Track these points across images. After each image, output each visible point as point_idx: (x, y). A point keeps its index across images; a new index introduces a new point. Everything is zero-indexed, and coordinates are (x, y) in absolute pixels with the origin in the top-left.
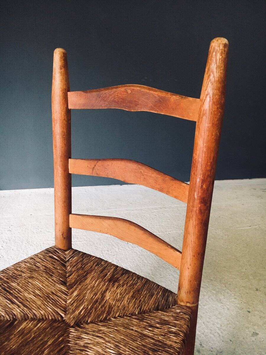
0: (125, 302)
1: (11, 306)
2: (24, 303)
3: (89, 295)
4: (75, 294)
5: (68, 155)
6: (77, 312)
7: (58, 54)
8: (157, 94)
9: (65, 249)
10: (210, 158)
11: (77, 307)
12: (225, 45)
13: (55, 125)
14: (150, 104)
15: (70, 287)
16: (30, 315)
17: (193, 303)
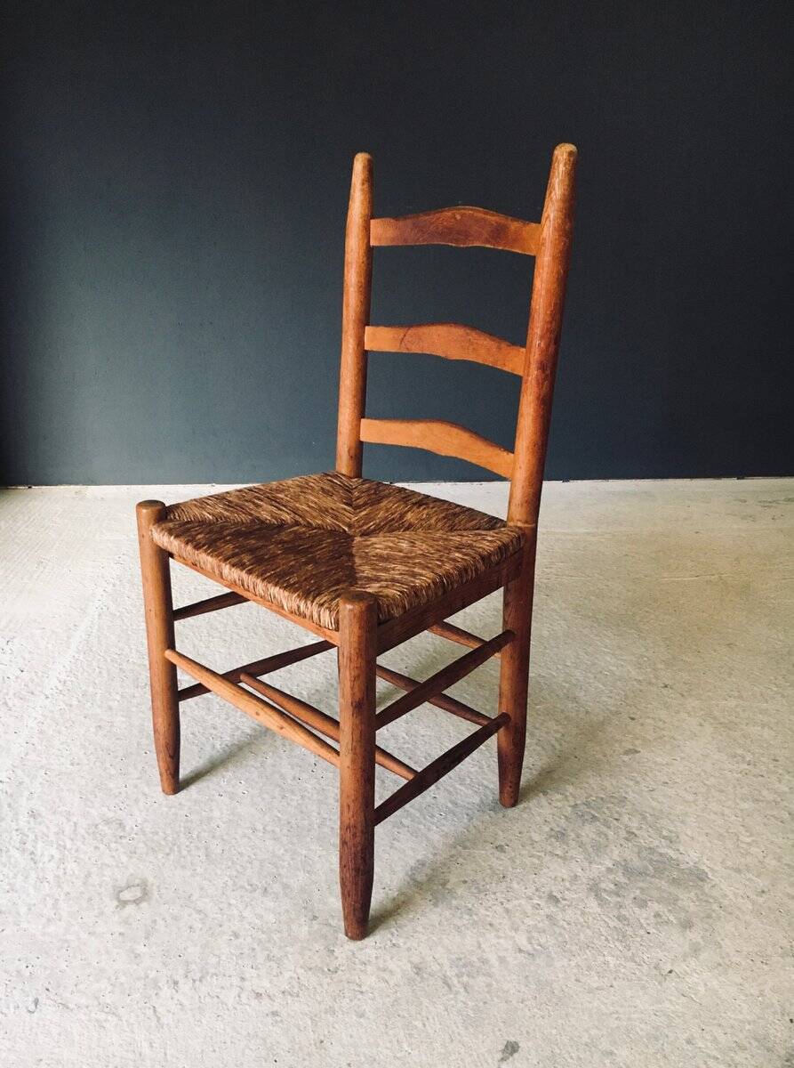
0: (433, 521)
1: (279, 512)
2: (295, 511)
4: (363, 513)
5: (366, 319)
6: (365, 527)
7: (360, 163)
9: (352, 476)
10: (550, 305)
11: (364, 524)
12: (571, 154)
13: (348, 272)
14: (486, 235)
15: (358, 507)
16: (302, 522)
17: (526, 522)
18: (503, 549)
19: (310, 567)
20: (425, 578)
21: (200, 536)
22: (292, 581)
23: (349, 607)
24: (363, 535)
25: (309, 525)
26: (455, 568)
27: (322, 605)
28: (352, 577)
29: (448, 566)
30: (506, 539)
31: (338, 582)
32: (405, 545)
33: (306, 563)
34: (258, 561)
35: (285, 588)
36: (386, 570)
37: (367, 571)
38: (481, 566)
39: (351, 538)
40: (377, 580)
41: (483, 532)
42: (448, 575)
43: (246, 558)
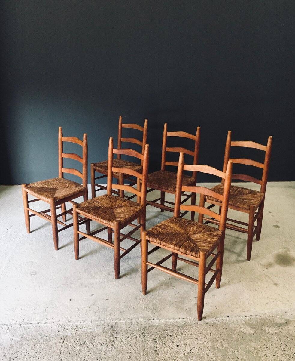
1: (99, 204)
2: (101, 204)
3: (118, 204)
4: (114, 203)
5: (112, 166)
8: (136, 153)
14: (135, 155)
18: (140, 210)
19: (108, 216)
20: (127, 217)
21: (86, 210)
22: (105, 218)
23: (116, 222)
24: (115, 208)
25: (105, 207)
26: (132, 214)
27: (111, 222)
28: (115, 217)
29: (131, 214)
30: (140, 208)
31: (113, 218)
32: (123, 210)
33: (107, 215)
34: (98, 215)
35: (104, 220)
36: (120, 215)
37: (117, 216)
38: (136, 213)
39: (113, 209)
40: (119, 217)
41: (136, 207)
42: (131, 216)
43: (96, 215)
